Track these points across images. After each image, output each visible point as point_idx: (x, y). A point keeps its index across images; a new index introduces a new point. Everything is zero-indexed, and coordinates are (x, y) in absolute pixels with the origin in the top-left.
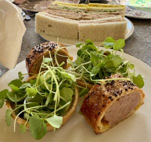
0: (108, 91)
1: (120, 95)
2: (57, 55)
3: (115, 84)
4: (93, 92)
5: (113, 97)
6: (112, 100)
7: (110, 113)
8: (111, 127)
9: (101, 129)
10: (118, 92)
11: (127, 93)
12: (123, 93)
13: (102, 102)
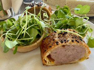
0: (58, 38)
1: (65, 43)
2: (41, 10)
3: (67, 35)
4: (49, 36)
5: (60, 43)
6: (57, 44)
7: (55, 54)
8: (56, 65)
9: (47, 63)
10: (65, 41)
11: (73, 44)
12: (68, 42)
13: (51, 44)
